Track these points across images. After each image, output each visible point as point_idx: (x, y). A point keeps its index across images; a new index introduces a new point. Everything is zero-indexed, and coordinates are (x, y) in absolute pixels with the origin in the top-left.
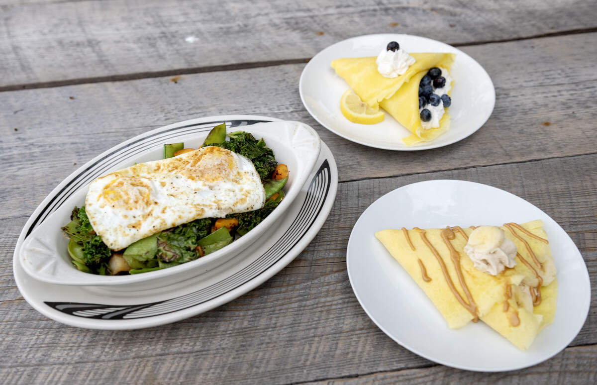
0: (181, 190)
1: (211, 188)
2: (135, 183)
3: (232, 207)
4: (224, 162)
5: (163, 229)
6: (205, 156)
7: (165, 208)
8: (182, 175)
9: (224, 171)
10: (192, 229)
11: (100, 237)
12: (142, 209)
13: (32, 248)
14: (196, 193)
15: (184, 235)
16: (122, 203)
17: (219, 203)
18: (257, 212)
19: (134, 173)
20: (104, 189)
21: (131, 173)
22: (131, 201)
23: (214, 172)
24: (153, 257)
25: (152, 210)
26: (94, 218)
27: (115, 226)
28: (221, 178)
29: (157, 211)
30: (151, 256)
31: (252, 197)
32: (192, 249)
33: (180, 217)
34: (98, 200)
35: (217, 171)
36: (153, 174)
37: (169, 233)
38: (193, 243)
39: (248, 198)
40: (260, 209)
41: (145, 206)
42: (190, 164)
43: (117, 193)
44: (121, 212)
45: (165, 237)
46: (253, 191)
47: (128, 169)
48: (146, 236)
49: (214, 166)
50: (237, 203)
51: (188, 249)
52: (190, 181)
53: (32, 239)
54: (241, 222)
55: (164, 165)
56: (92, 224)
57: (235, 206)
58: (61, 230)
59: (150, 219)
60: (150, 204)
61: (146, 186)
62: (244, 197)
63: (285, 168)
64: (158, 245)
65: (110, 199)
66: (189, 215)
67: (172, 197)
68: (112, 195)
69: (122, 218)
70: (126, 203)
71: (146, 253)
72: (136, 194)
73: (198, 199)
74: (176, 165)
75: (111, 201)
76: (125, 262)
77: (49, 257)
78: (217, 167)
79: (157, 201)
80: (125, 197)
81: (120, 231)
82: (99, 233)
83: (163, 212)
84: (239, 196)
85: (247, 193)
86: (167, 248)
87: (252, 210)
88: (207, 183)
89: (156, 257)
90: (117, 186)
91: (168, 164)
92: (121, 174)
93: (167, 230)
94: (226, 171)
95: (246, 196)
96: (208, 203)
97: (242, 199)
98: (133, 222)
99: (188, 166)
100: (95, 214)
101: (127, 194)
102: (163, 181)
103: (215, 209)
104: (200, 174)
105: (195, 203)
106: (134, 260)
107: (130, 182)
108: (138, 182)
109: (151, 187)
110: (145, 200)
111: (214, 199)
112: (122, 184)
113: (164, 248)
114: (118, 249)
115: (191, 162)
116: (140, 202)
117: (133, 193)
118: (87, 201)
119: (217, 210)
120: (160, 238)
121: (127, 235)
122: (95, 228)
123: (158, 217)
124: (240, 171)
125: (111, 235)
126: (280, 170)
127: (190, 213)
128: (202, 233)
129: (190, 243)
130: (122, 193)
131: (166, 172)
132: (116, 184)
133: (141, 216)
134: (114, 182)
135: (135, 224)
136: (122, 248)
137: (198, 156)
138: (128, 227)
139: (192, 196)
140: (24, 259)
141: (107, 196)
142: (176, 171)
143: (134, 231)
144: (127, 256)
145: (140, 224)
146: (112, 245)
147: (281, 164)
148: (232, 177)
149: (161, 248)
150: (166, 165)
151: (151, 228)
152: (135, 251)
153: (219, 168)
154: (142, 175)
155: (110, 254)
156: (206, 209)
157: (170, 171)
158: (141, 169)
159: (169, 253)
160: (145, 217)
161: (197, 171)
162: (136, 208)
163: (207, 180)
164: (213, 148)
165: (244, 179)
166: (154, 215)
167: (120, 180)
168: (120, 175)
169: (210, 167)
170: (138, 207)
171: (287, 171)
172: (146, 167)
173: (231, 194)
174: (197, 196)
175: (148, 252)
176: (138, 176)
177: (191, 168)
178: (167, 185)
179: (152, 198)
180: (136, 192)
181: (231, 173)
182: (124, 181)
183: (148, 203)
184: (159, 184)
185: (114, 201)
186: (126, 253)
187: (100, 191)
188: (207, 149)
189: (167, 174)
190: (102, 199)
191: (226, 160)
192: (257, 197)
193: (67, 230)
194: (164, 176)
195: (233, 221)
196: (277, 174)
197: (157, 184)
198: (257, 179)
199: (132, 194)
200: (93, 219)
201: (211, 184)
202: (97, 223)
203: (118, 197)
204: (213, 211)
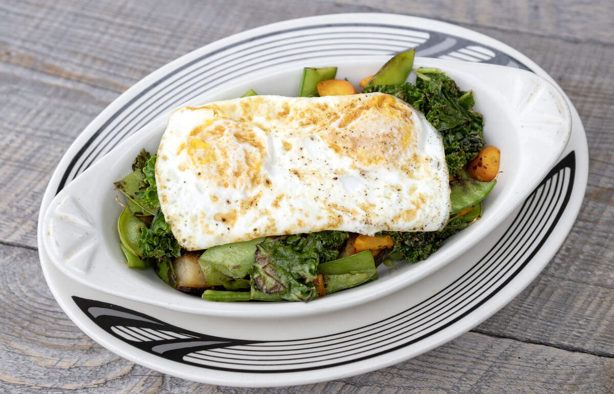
0: (312, 167)
1: (363, 174)
2: (242, 133)
3: (389, 222)
4: (395, 131)
5: (269, 234)
6: (367, 112)
7: (280, 198)
8: (320, 139)
9: (392, 149)
10: (315, 243)
11: (168, 225)
12: (243, 187)
13: (63, 214)
14: (336, 179)
15: (300, 252)
16: (214, 170)
17: (371, 210)
18: (428, 235)
19: (246, 112)
20: (191, 135)
21: (239, 112)
22: (229, 172)
23: (375, 147)
24: (244, 275)
25: (259, 196)
26: (165, 188)
27: (194, 212)
28: (384, 161)
29: (266, 198)
30: (241, 274)
31: (427, 210)
32: (307, 281)
33: (300, 223)
34: (178, 153)
35: (380, 146)
36: (274, 122)
37: (278, 243)
38: (311, 271)
39: (419, 212)
40: (435, 233)
41: (250, 186)
42: (338, 121)
43: (211, 148)
44: (209, 187)
45: (270, 248)
46: (431, 198)
47: (237, 102)
48: (240, 241)
49: (378, 136)
50: (399, 217)
51: (302, 280)
52: (331, 152)
53: (67, 197)
54: (397, 246)
55: (296, 110)
56: (160, 198)
57: (395, 222)
58: (114, 186)
59: (252, 212)
60: (258, 183)
61: (258, 145)
62: (413, 207)
63: (496, 155)
64: (256, 260)
65: (196, 159)
66: (316, 222)
67: (296, 176)
68: (200, 151)
69: (208, 199)
70: (221, 171)
71: (234, 267)
72: (240, 159)
73: (337, 193)
74: (316, 115)
75: (198, 163)
76: (200, 272)
77: (87, 236)
78: (381, 139)
79: (270, 178)
80: (221, 160)
81: (201, 222)
82: (168, 218)
83: (276, 205)
84: (406, 205)
85: (420, 201)
86: (268, 270)
87: (422, 231)
88: (358, 164)
89: (247, 277)
90: (213, 133)
91: (303, 110)
92: (223, 112)
93: (274, 237)
94: (395, 149)
95: (418, 207)
96: (351, 205)
97: (408, 212)
98: (225, 210)
99: (335, 125)
100: (168, 180)
101: (225, 155)
102: (288, 141)
103: (361, 222)
104: (350, 145)
105: (331, 201)
106: (215, 270)
107: (234, 130)
108: (248, 134)
109: (267, 149)
110: (252, 174)
111: (362, 200)
112: (221, 130)
113: (265, 267)
114: (193, 248)
115: (342, 116)
116: (243, 175)
117: (235, 153)
118: (161, 149)
119: (363, 224)
120: (261, 249)
121: (211, 233)
122: (164, 208)
123: (266, 212)
124: (418, 152)
125: (186, 225)
126: (487, 158)
127: (319, 218)
128: (330, 253)
129: (305, 270)
130: (218, 152)
131: (296, 124)
132: (211, 128)
133: (239, 203)
134: (209, 123)
135: (228, 215)
136: (199, 249)
137: (355, 109)
138: (215, 219)
139: (329, 182)
140: (49, 234)
141: (193, 151)
142: (312, 127)
143: (222, 227)
144: (205, 262)
145: (234, 218)
146: (184, 240)
147: (491, 146)
148: (402, 161)
149: (260, 266)
150: (299, 112)
151: (250, 230)
152: (217, 257)
153: (386, 142)
154: (257, 119)
155: (179, 254)
156: (346, 218)
157: (302, 125)
158: (256, 109)
159: (269, 279)
160: (245, 206)
161: (347, 138)
162: (235, 186)
163: (360, 158)
164: (383, 99)
165: (422, 169)
166: (260, 204)
167: (220, 122)
168: (220, 114)
169: (370, 135)
170: (238, 185)
171: (497, 162)
172: (266, 106)
173: (394, 195)
174: (338, 188)
175: (237, 267)
176: (250, 119)
177: (338, 130)
178: (292, 151)
179: (263, 171)
180: (240, 156)
181: (403, 154)
182: (226, 127)
183: (254, 180)
184: (281, 145)
185: (201, 163)
186: (204, 257)
187: (184, 138)
188: (374, 99)
189: (297, 129)
190: (184, 153)
191: (399, 130)
192: (435, 212)
193: (122, 187)
194: (291, 131)
195: (385, 242)
196: (480, 165)
197: (278, 145)
198: (444, 176)
199: (233, 158)
200: (164, 190)
201: (364, 168)
202: (168, 199)
203: (210, 157)
204: (357, 224)
